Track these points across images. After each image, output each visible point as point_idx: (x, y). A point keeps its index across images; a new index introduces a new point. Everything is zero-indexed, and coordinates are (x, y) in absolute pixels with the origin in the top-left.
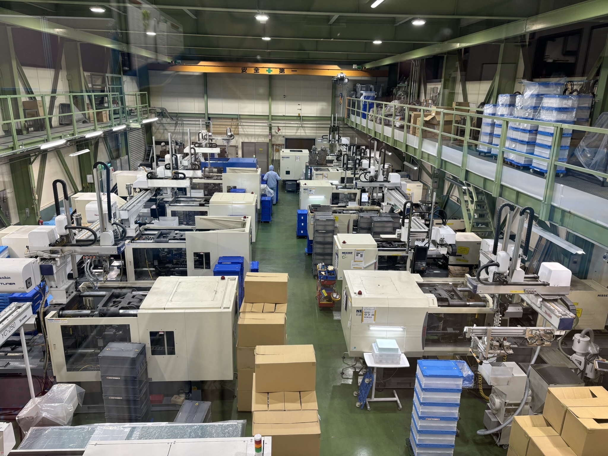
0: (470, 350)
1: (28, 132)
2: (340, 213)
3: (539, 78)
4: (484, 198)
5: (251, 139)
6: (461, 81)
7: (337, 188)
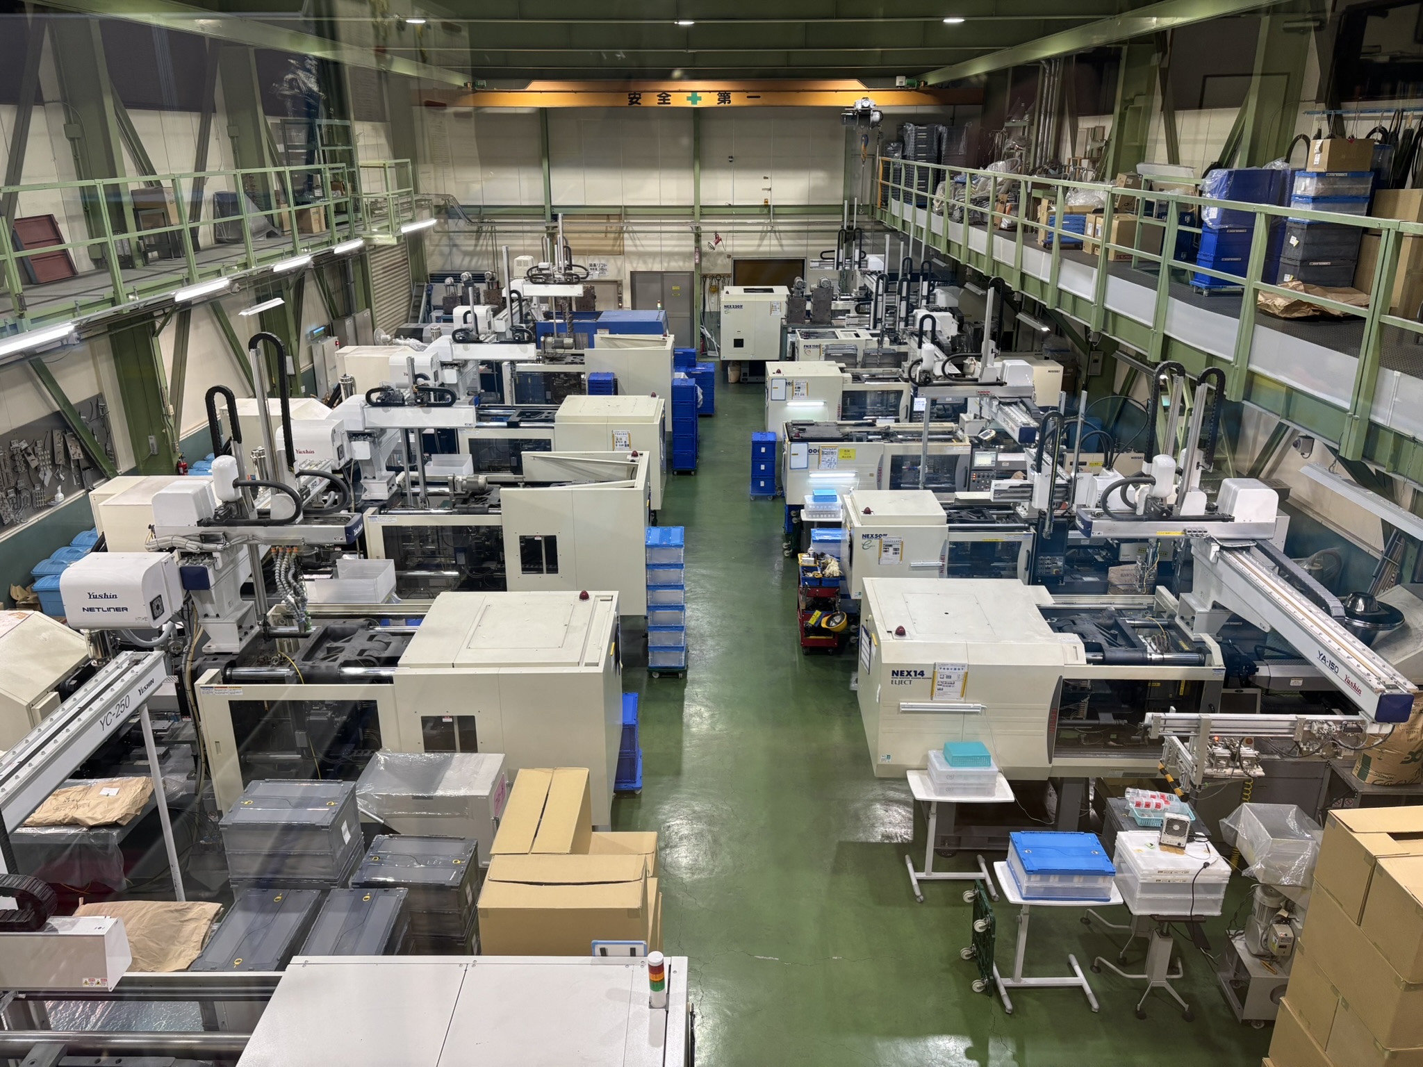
0: (1161, 765)
1: (147, 262)
2: (859, 440)
5: (653, 263)
6: (1162, 110)
7: (856, 381)
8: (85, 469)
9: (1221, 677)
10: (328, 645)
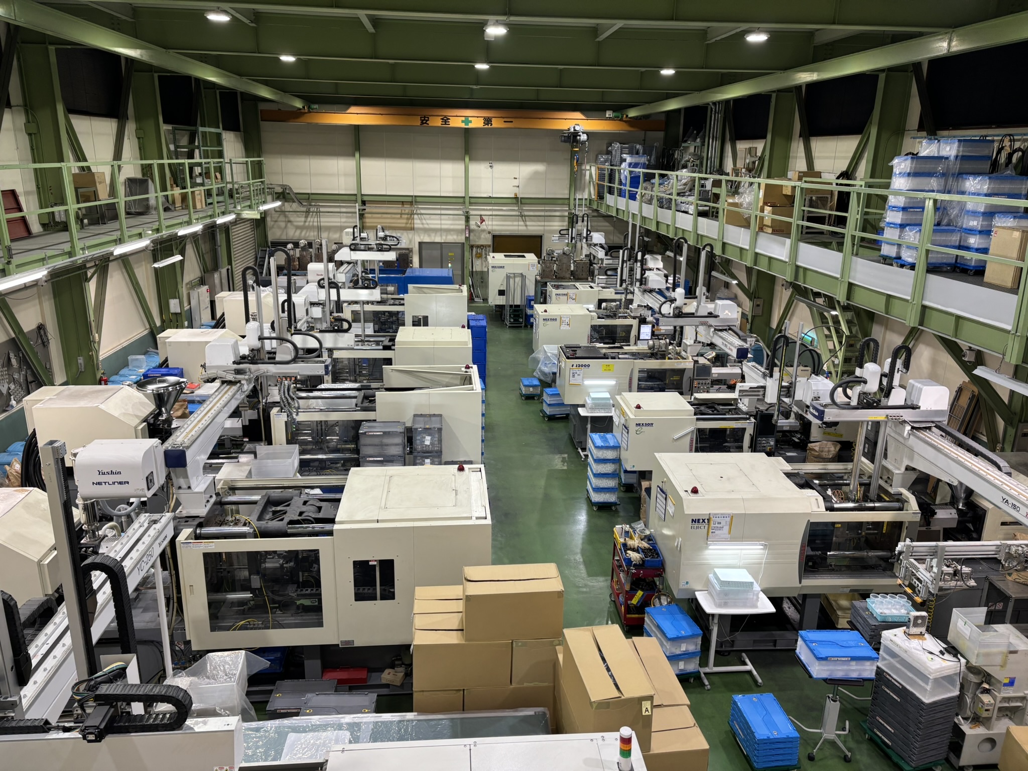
0: (899, 581)
1: (82, 227)
2: (613, 358)
3: (948, 129)
4: (857, 332)
5: (435, 236)
6: (800, 136)
7: (599, 318)
8: (31, 382)
9: (918, 518)
10: (271, 510)
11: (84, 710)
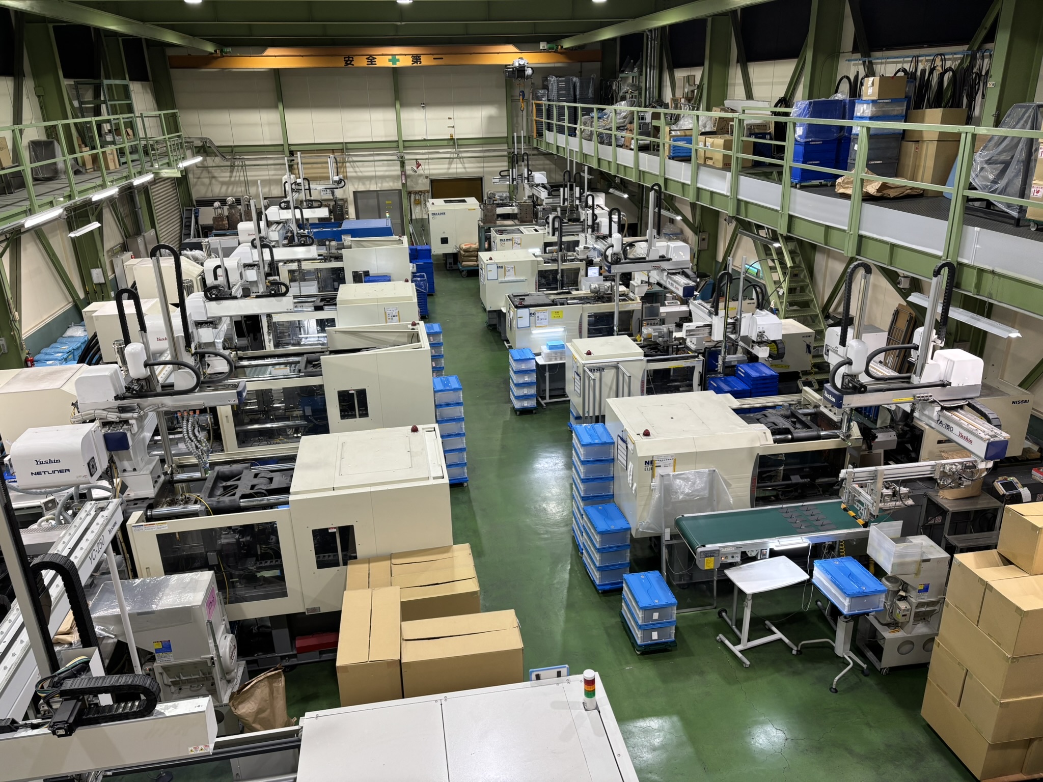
0: (843, 505)
2: (562, 304)
3: (881, 50)
4: (800, 261)
5: (370, 184)
6: (738, 62)
7: (545, 262)
9: (860, 443)
10: (221, 485)
11: (49, 705)
